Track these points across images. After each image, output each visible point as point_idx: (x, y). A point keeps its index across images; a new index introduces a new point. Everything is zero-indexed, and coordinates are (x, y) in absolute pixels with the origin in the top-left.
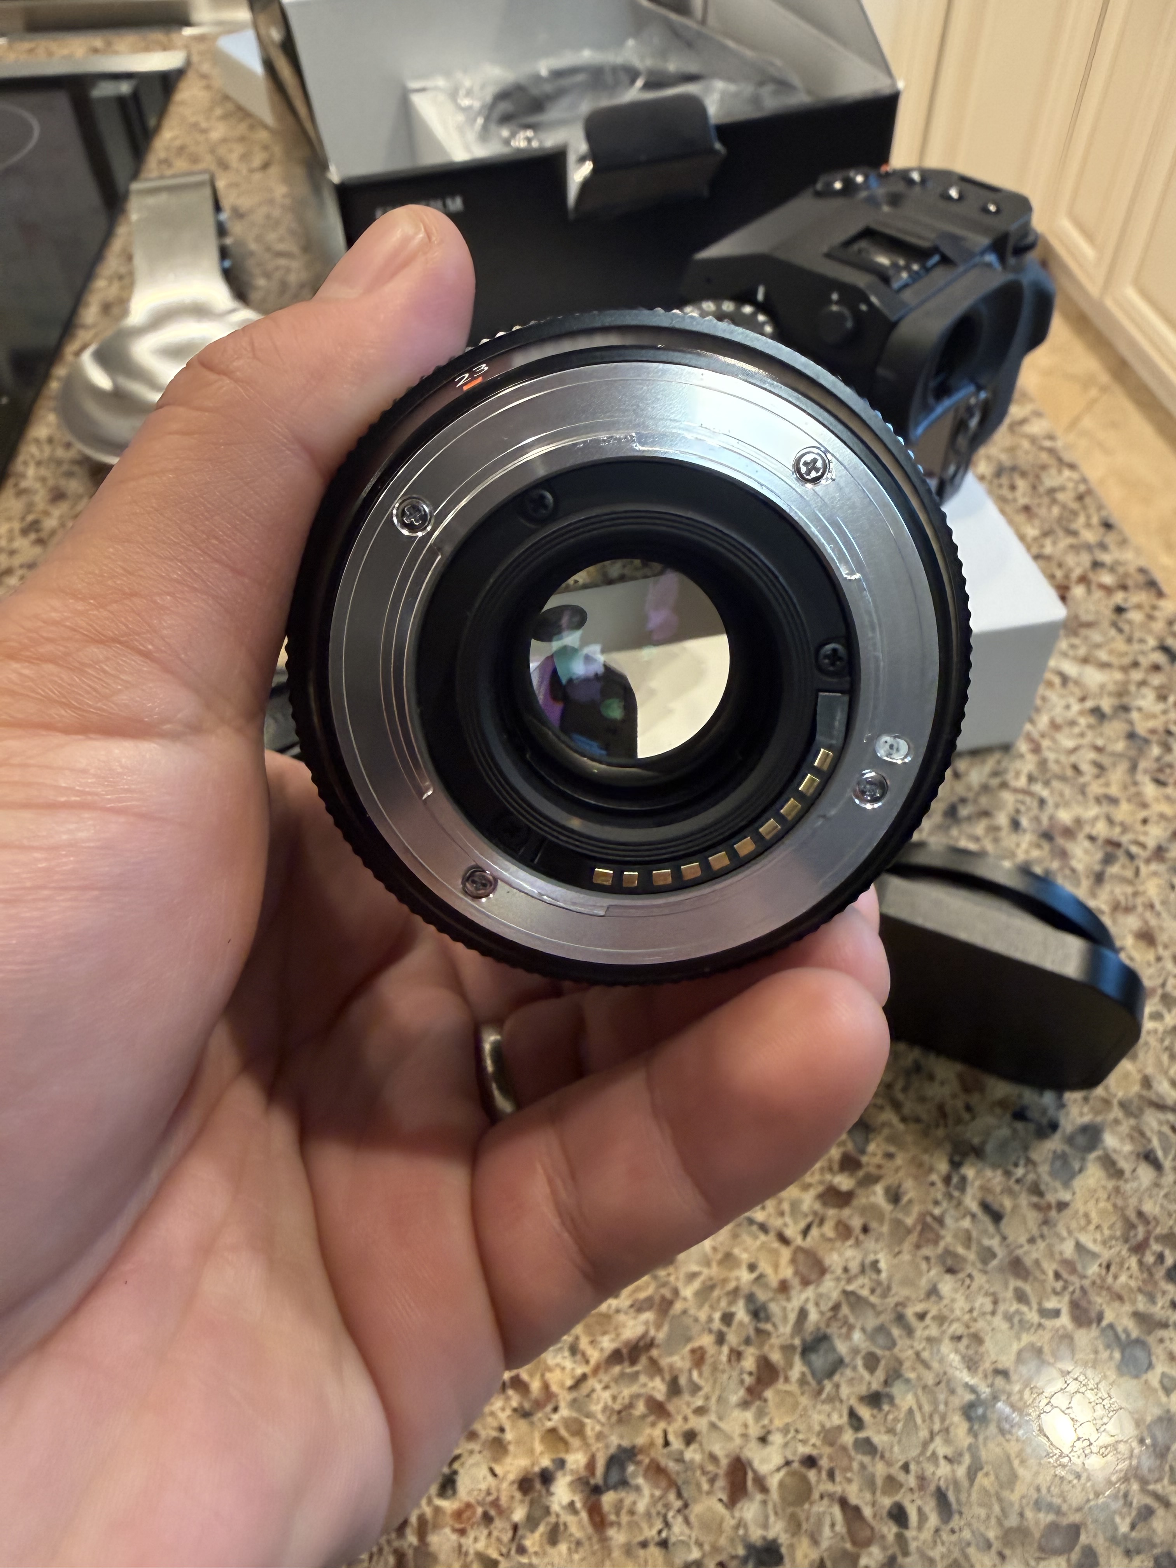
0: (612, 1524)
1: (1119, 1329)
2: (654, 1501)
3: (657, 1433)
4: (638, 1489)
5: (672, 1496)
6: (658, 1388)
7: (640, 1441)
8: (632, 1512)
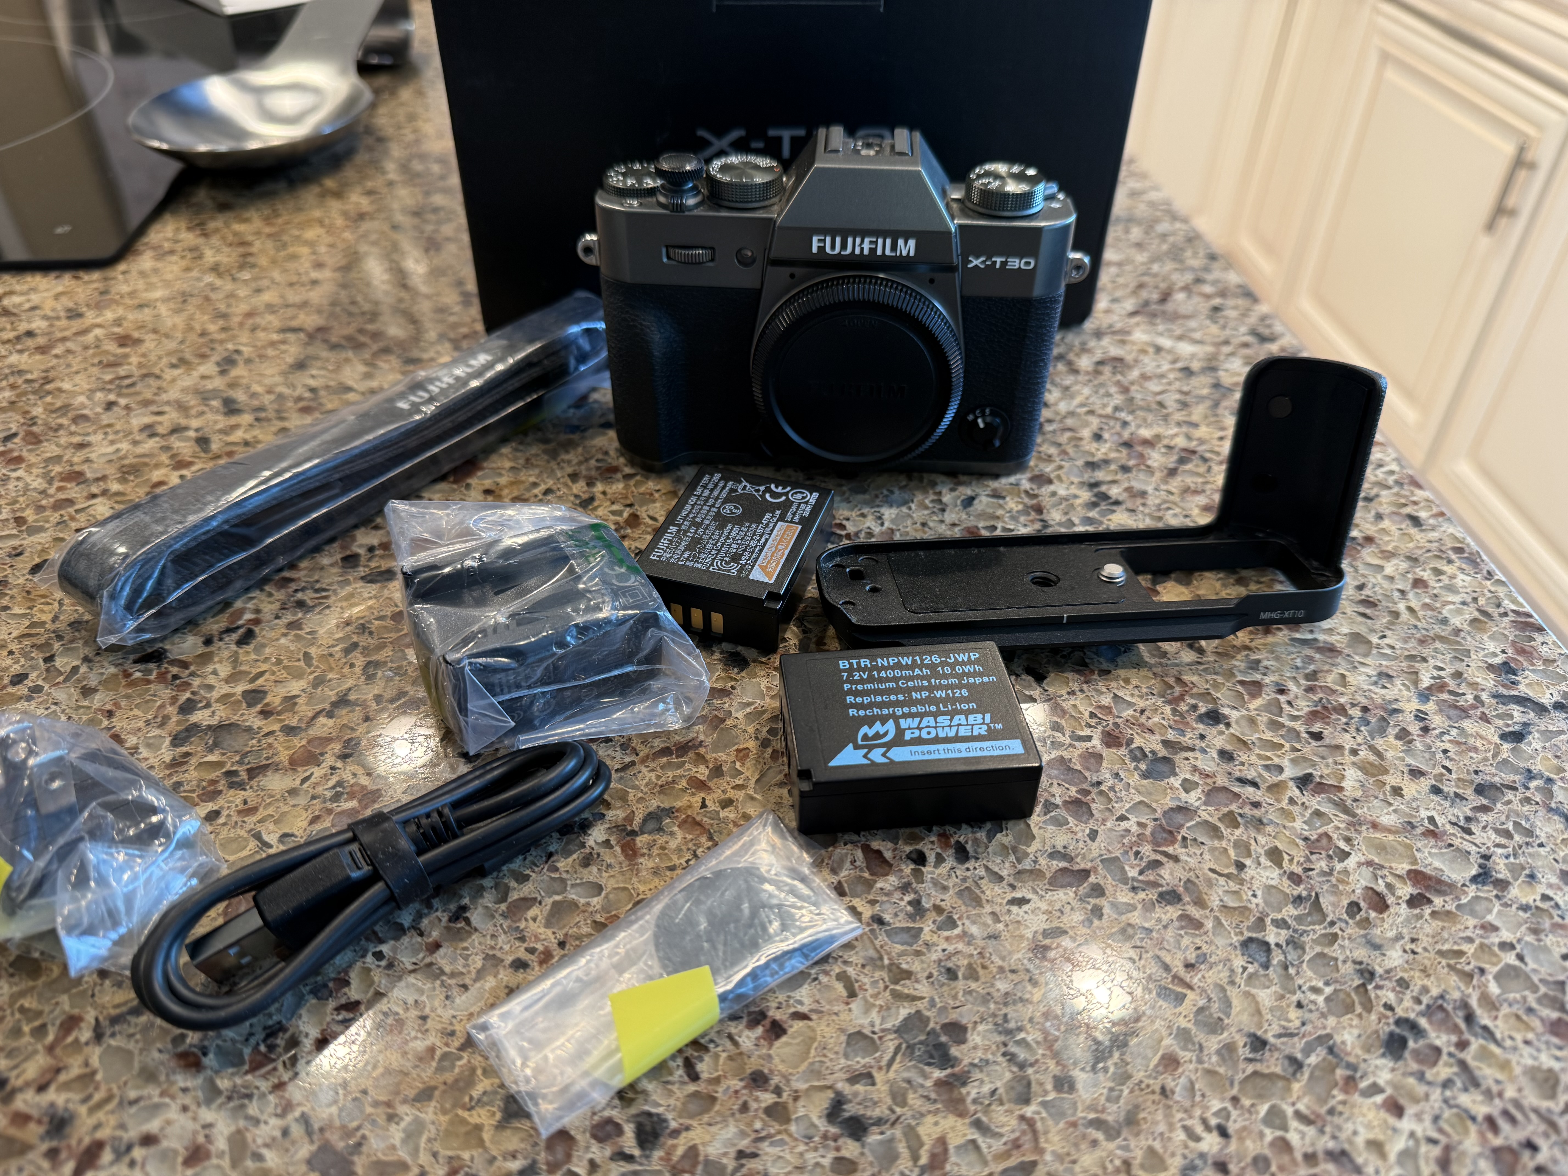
0: (643, 855)
1: (1147, 750)
2: (685, 841)
3: (697, 800)
4: (672, 834)
5: (703, 839)
6: (702, 772)
7: (678, 804)
8: (663, 848)
